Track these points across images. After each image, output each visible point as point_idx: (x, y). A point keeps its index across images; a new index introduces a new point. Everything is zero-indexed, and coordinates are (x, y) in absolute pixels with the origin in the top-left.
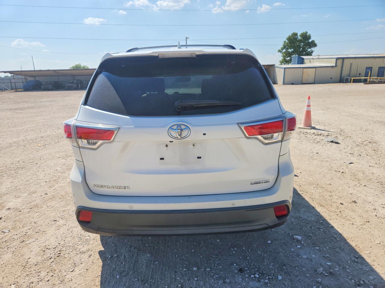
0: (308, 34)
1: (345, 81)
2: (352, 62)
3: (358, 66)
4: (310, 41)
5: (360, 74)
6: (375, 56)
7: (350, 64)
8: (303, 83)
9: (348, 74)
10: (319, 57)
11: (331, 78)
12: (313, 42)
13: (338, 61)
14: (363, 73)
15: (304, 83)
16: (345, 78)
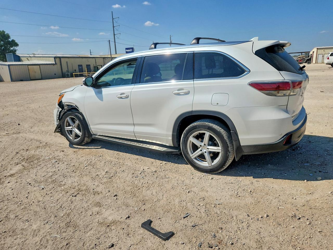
0: (6, 33)
1: (66, 76)
2: (67, 61)
3: (72, 64)
4: (10, 40)
5: (75, 70)
6: (80, 56)
7: (66, 63)
8: (31, 79)
9: (67, 71)
10: (35, 55)
11: (55, 74)
12: (13, 41)
13: (56, 59)
14: (77, 70)
15: (33, 79)
16: (66, 73)
